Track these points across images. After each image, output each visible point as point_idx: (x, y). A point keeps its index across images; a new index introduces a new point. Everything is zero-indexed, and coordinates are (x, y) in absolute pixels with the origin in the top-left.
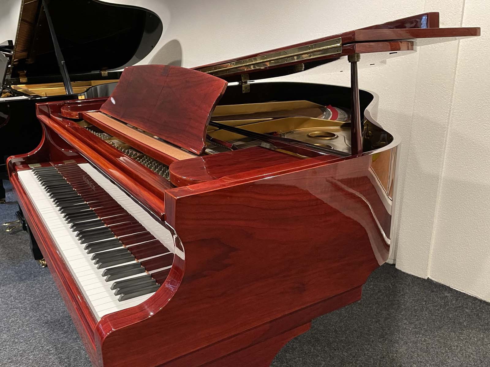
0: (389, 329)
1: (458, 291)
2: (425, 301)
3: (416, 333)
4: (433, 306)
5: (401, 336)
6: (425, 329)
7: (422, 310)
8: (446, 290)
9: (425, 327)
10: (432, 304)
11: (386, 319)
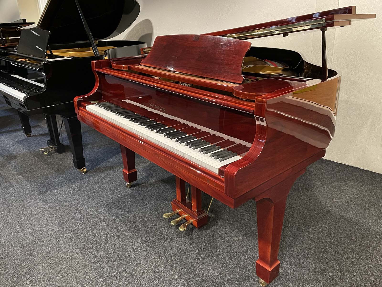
0: (308, 185)
1: (338, 163)
2: (323, 169)
3: (323, 185)
4: (327, 171)
5: (316, 188)
6: (327, 183)
7: (322, 174)
8: (331, 163)
9: (327, 182)
10: (326, 171)
11: (305, 181)
